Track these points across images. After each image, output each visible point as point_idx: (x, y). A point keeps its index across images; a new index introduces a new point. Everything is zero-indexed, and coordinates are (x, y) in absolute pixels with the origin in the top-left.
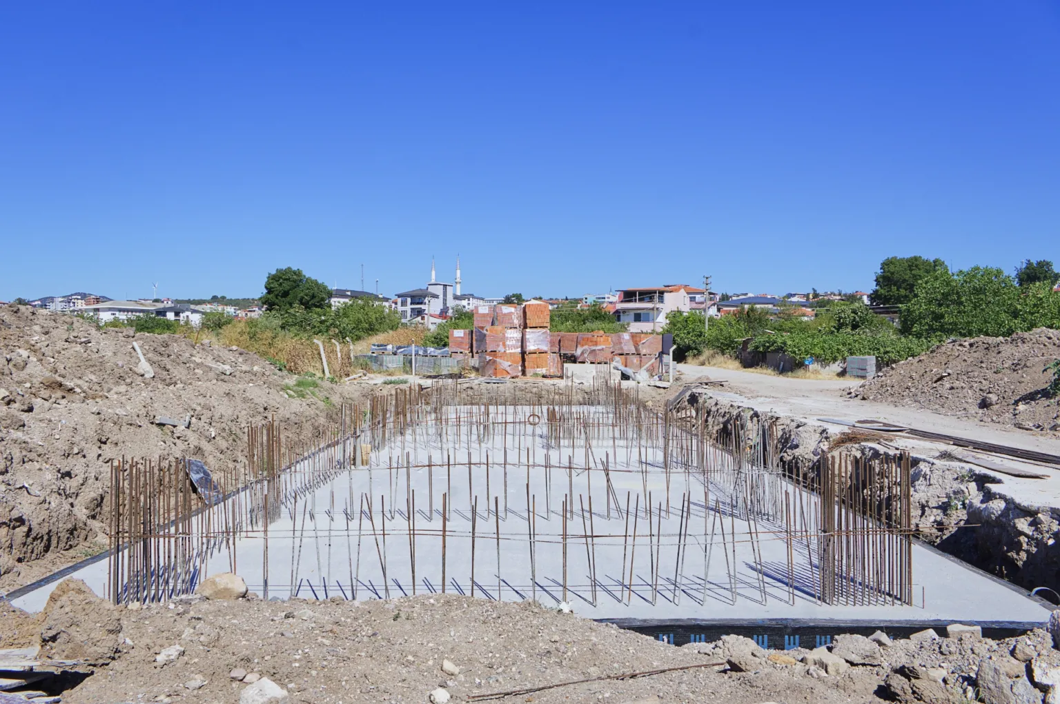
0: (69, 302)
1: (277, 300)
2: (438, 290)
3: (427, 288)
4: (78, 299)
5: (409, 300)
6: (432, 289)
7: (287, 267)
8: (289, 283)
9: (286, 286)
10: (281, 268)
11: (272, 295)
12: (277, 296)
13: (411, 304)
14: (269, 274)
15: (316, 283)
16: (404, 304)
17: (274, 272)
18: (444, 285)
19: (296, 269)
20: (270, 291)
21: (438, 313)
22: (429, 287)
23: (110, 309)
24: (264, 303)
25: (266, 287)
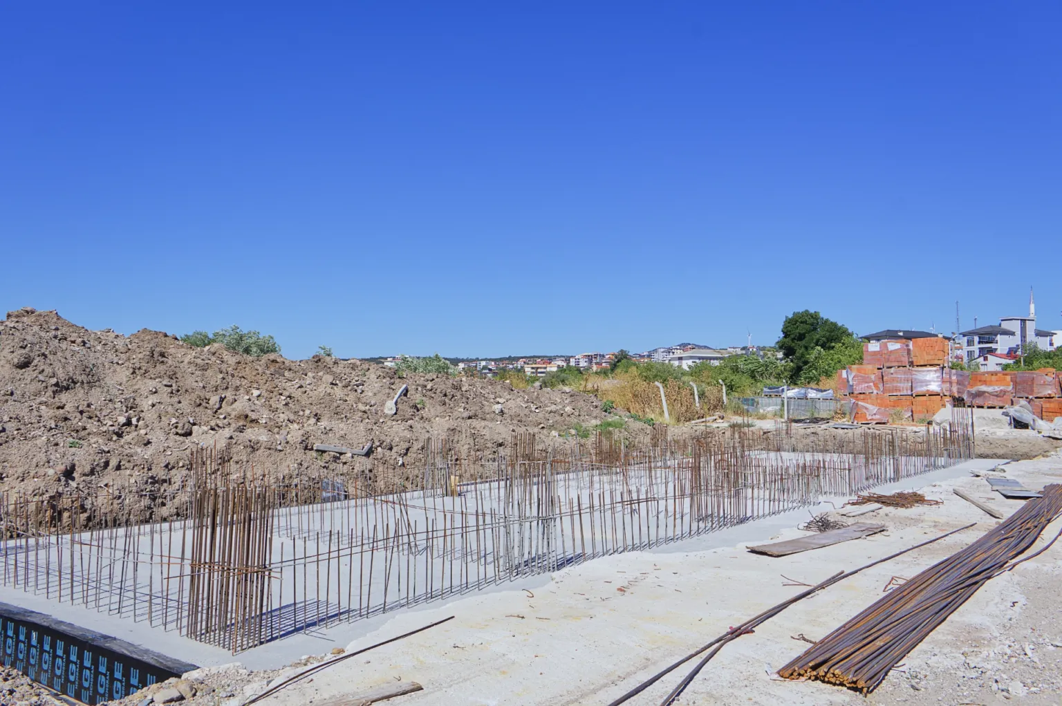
0: (669, 352)
1: (793, 344)
2: (1015, 326)
3: (1000, 325)
4: (677, 349)
5: (976, 339)
6: (1005, 325)
7: (803, 310)
8: (805, 326)
9: (801, 329)
10: (798, 311)
11: (788, 339)
12: (793, 340)
13: (979, 343)
14: (786, 317)
15: (835, 325)
16: (970, 343)
17: (790, 316)
18: (1021, 320)
19: (813, 312)
20: (786, 335)
21: (1006, 352)
22: (1002, 322)
23: (691, 358)
24: (781, 348)
25: (782, 331)
